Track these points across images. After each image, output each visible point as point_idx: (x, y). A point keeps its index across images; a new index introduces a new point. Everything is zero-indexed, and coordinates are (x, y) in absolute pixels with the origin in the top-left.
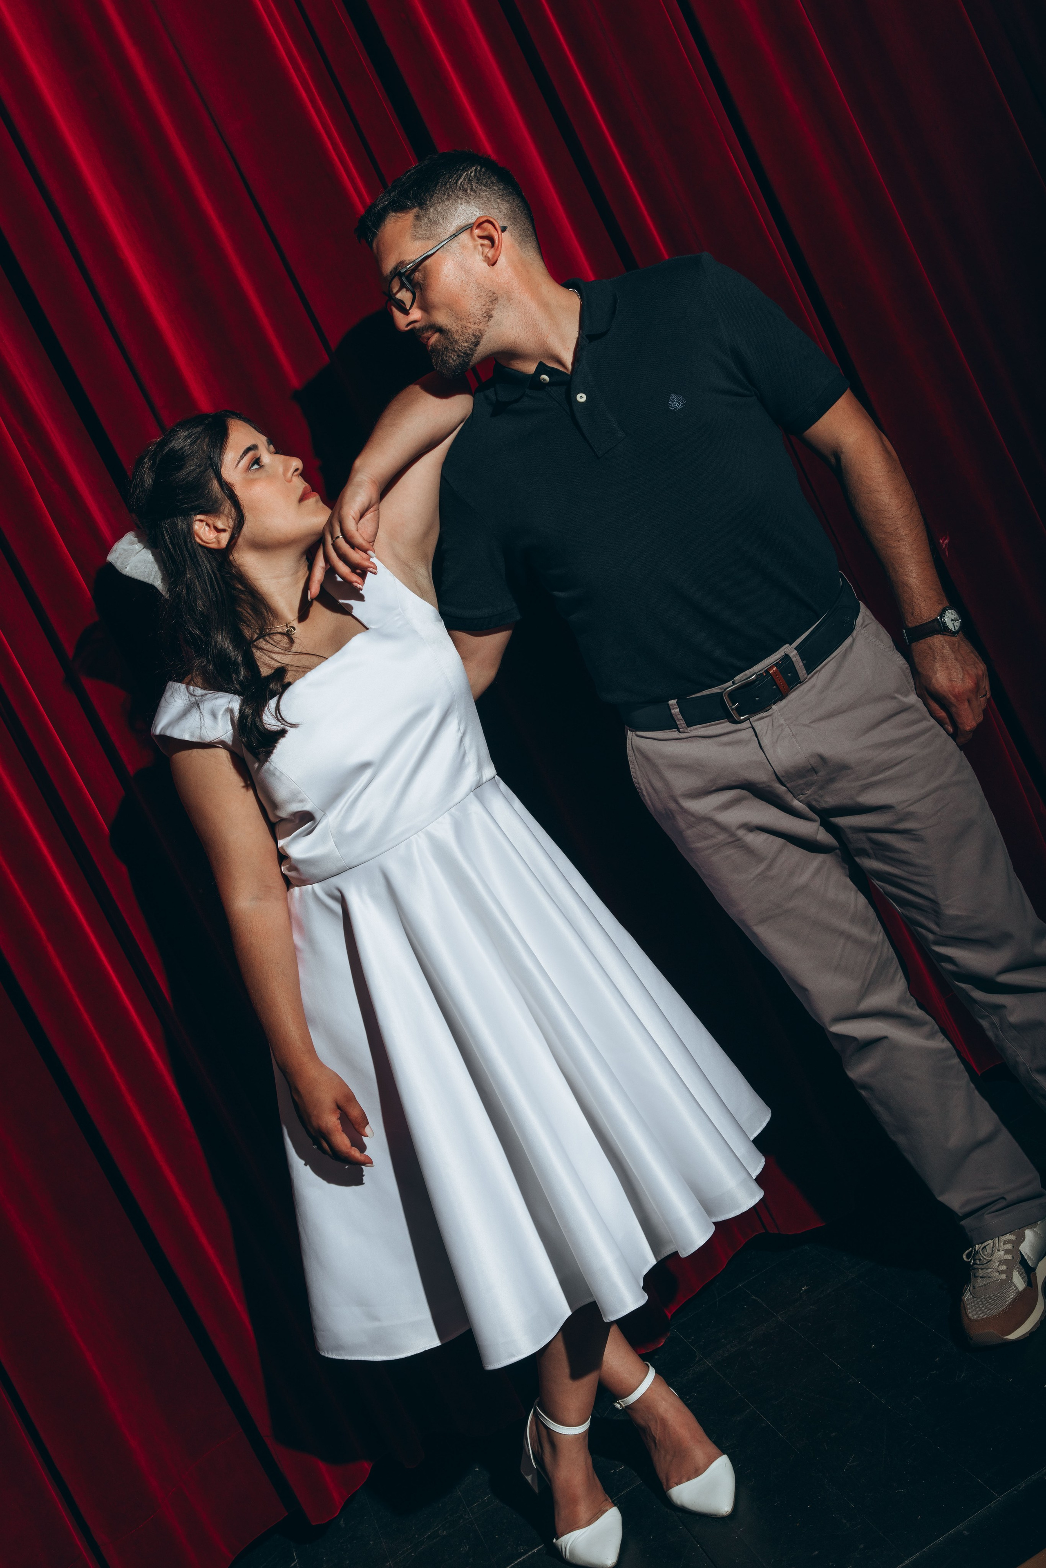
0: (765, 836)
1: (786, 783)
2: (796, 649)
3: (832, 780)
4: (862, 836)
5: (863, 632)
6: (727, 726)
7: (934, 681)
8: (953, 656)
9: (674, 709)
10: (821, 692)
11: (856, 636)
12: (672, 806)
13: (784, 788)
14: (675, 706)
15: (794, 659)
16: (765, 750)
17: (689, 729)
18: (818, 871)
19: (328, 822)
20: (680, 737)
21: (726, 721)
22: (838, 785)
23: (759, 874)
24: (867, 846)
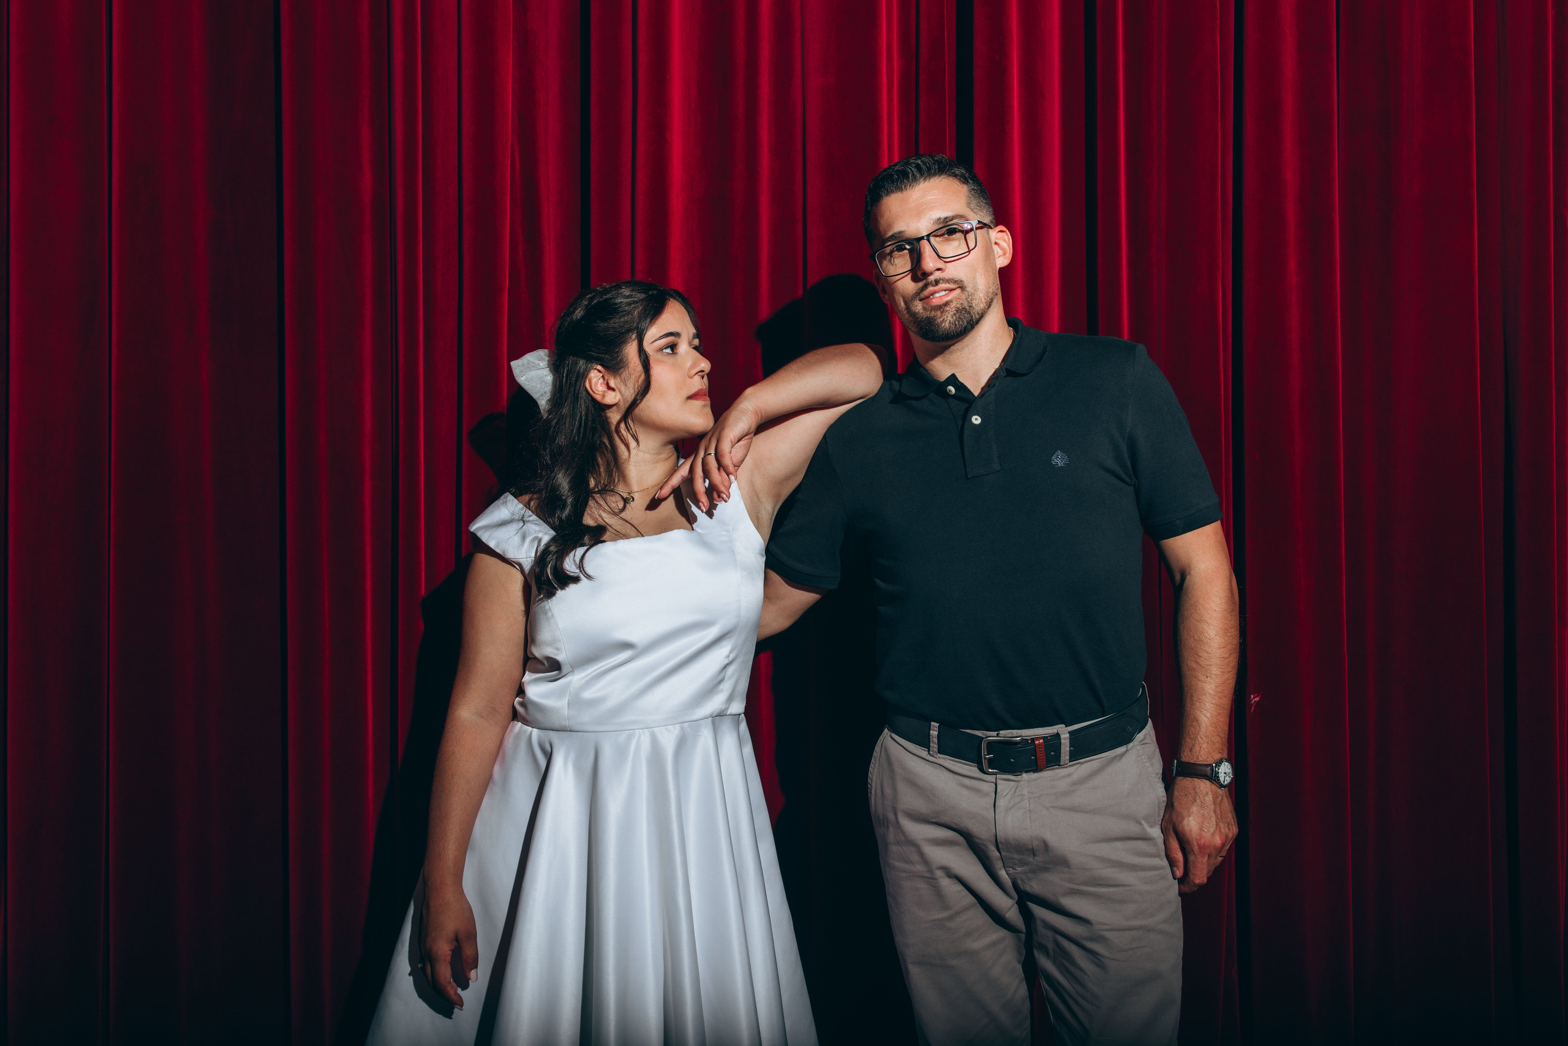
0: (960, 888)
1: (1001, 850)
2: (1070, 733)
3: (1046, 869)
4: (1050, 934)
5: (1139, 748)
6: (971, 770)
7: (1185, 822)
8: (1212, 807)
9: (933, 730)
10: (1074, 784)
11: (1131, 749)
12: (891, 816)
13: (998, 854)
14: (935, 729)
15: (1063, 741)
16: (996, 810)
17: (939, 755)
18: (994, 944)
19: (575, 679)
20: (927, 758)
21: (975, 766)
22: (1049, 876)
23: (938, 920)
24: (1050, 946)
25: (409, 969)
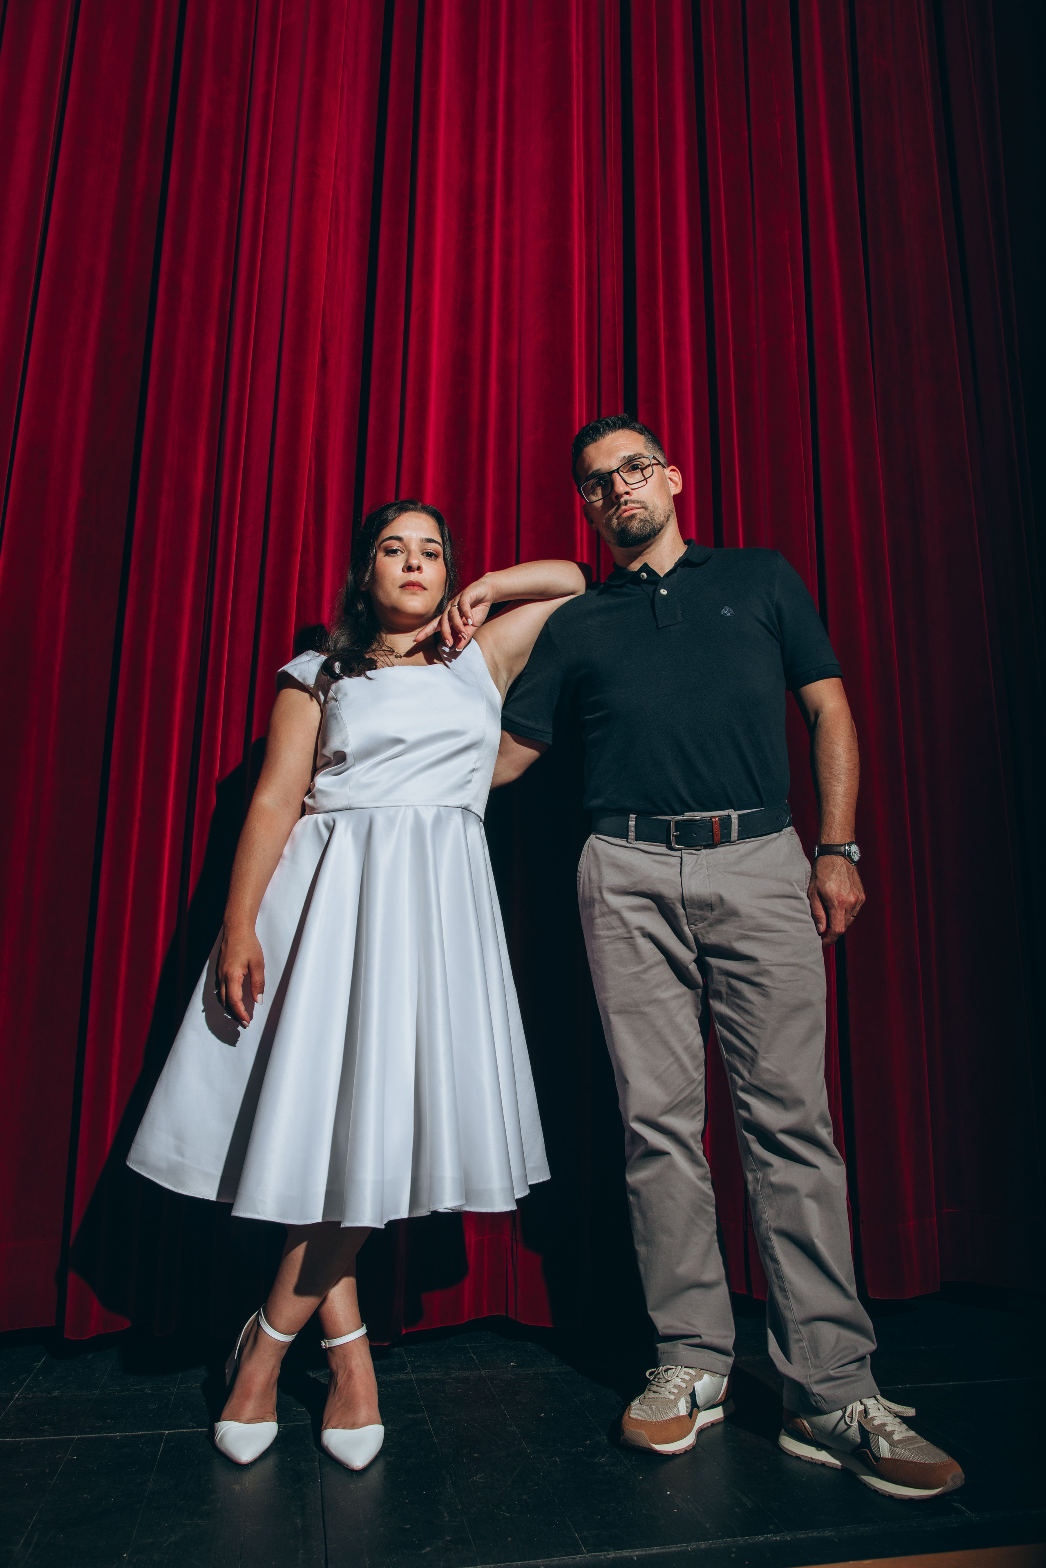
0: (652, 946)
1: (686, 907)
2: (738, 817)
3: (720, 921)
4: (723, 978)
5: (788, 835)
6: (663, 849)
7: (827, 885)
8: (847, 875)
9: (631, 821)
10: (741, 857)
11: (783, 834)
12: (597, 895)
13: (683, 911)
14: (633, 819)
15: (733, 820)
16: (682, 877)
17: (635, 842)
18: (678, 997)
19: (356, 770)
20: (626, 845)
21: (664, 846)
22: (723, 927)
23: (634, 973)
24: (724, 989)
25: (202, 1008)
